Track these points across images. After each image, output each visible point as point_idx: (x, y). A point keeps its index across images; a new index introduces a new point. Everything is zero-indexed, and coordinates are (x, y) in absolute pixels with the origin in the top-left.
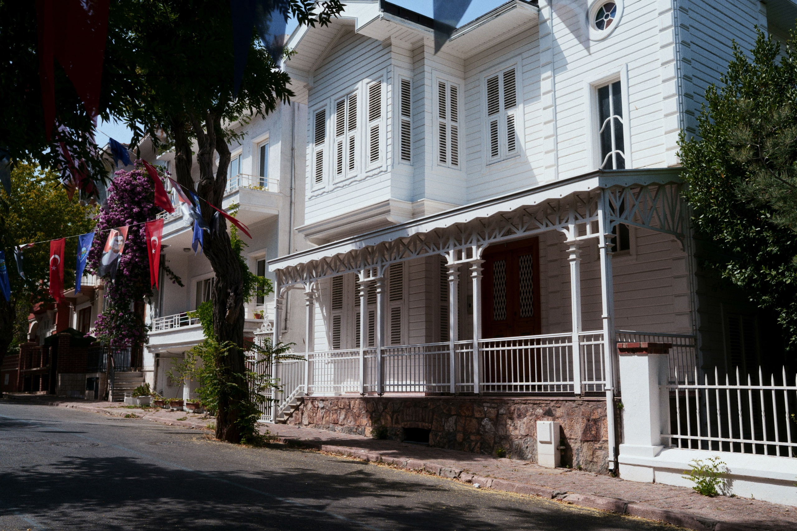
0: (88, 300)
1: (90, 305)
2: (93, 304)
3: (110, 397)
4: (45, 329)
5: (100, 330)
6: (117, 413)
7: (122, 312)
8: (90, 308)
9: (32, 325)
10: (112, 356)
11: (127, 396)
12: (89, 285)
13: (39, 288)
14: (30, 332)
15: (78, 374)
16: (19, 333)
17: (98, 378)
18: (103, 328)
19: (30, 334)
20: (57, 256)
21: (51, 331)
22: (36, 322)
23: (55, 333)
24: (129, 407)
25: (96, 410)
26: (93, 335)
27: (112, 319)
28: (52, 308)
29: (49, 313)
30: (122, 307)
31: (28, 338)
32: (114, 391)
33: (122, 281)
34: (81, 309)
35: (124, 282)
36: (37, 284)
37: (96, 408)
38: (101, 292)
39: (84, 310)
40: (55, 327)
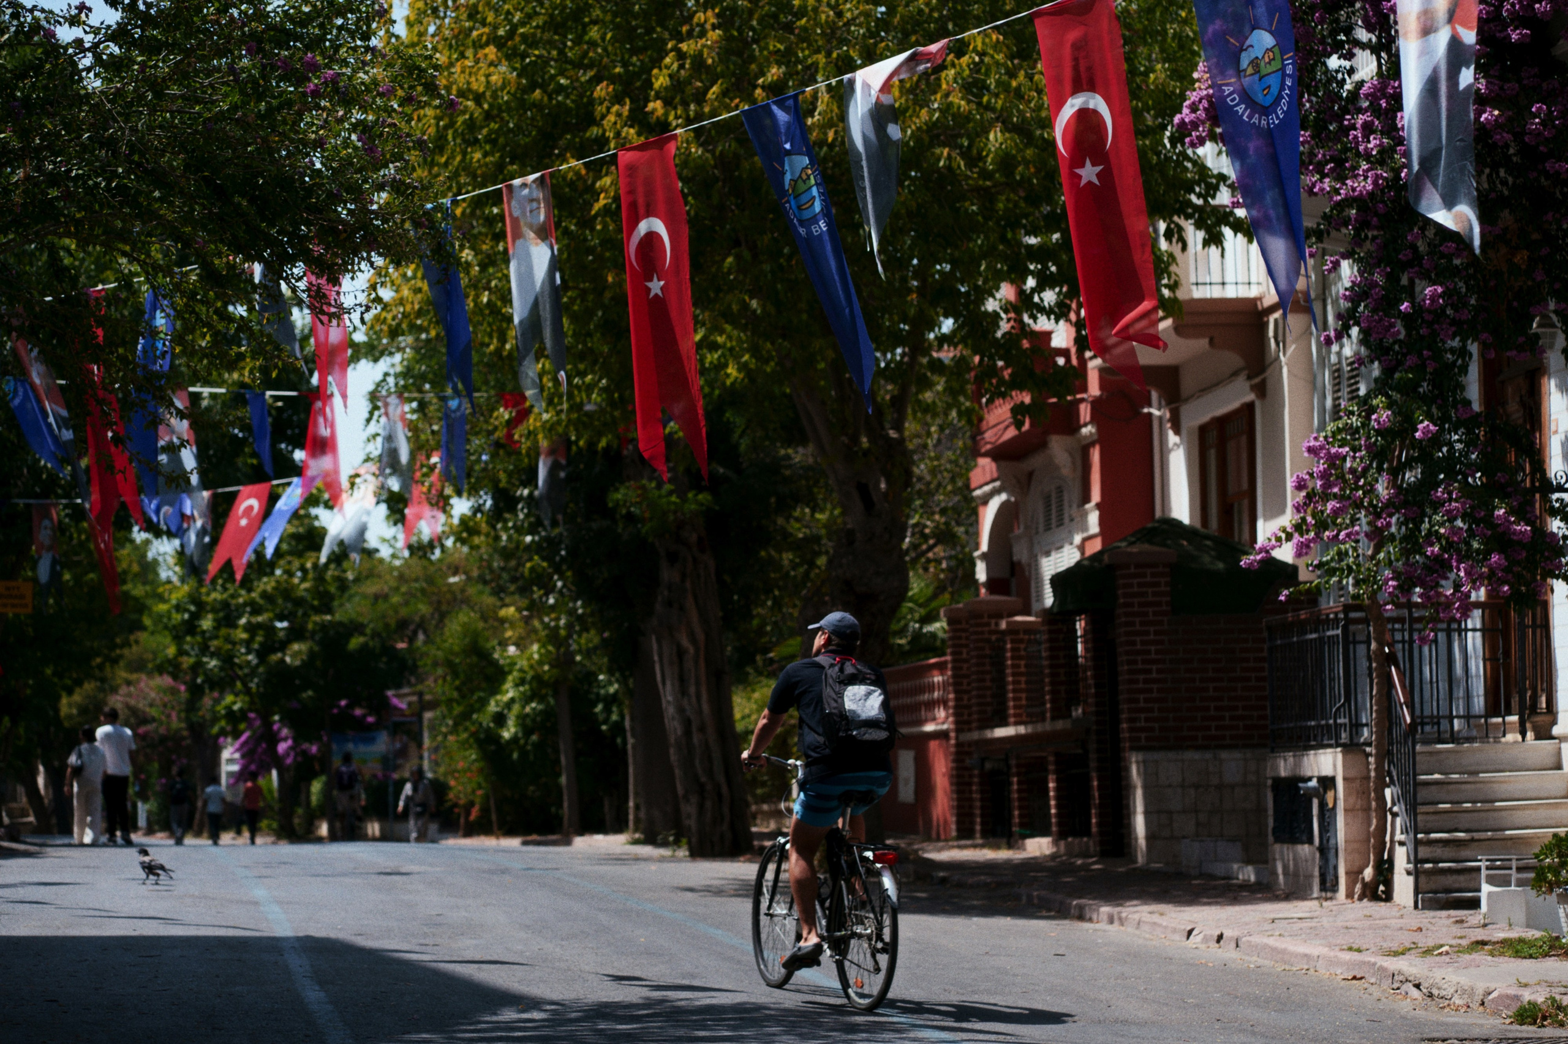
0: (1235, 374)
1: (1251, 397)
2: (1261, 390)
3: (1403, 885)
4: (1048, 528)
5: (1322, 525)
6: (1460, 991)
7: (1429, 417)
8: (1250, 407)
9: (989, 515)
10: (1391, 659)
11: (1491, 881)
12: (1231, 293)
13: (1004, 327)
14: (984, 547)
15: (1224, 755)
16: (939, 551)
17: (1327, 782)
18: (1336, 512)
19: (984, 557)
20: (1098, 103)
21: (1078, 539)
22: (1004, 497)
23: (1096, 546)
24: (1517, 948)
25: (1349, 965)
26: (1285, 553)
27: (1379, 455)
28: (1071, 426)
29: (1058, 448)
30: (1424, 388)
31: (981, 573)
32: (1423, 852)
33: (1414, 248)
34: (1205, 418)
35: (1422, 247)
36: (991, 305)
37: (1347, 956)
38: (1295, 322)
39: (1221, 422)
40: (1093, 520)
